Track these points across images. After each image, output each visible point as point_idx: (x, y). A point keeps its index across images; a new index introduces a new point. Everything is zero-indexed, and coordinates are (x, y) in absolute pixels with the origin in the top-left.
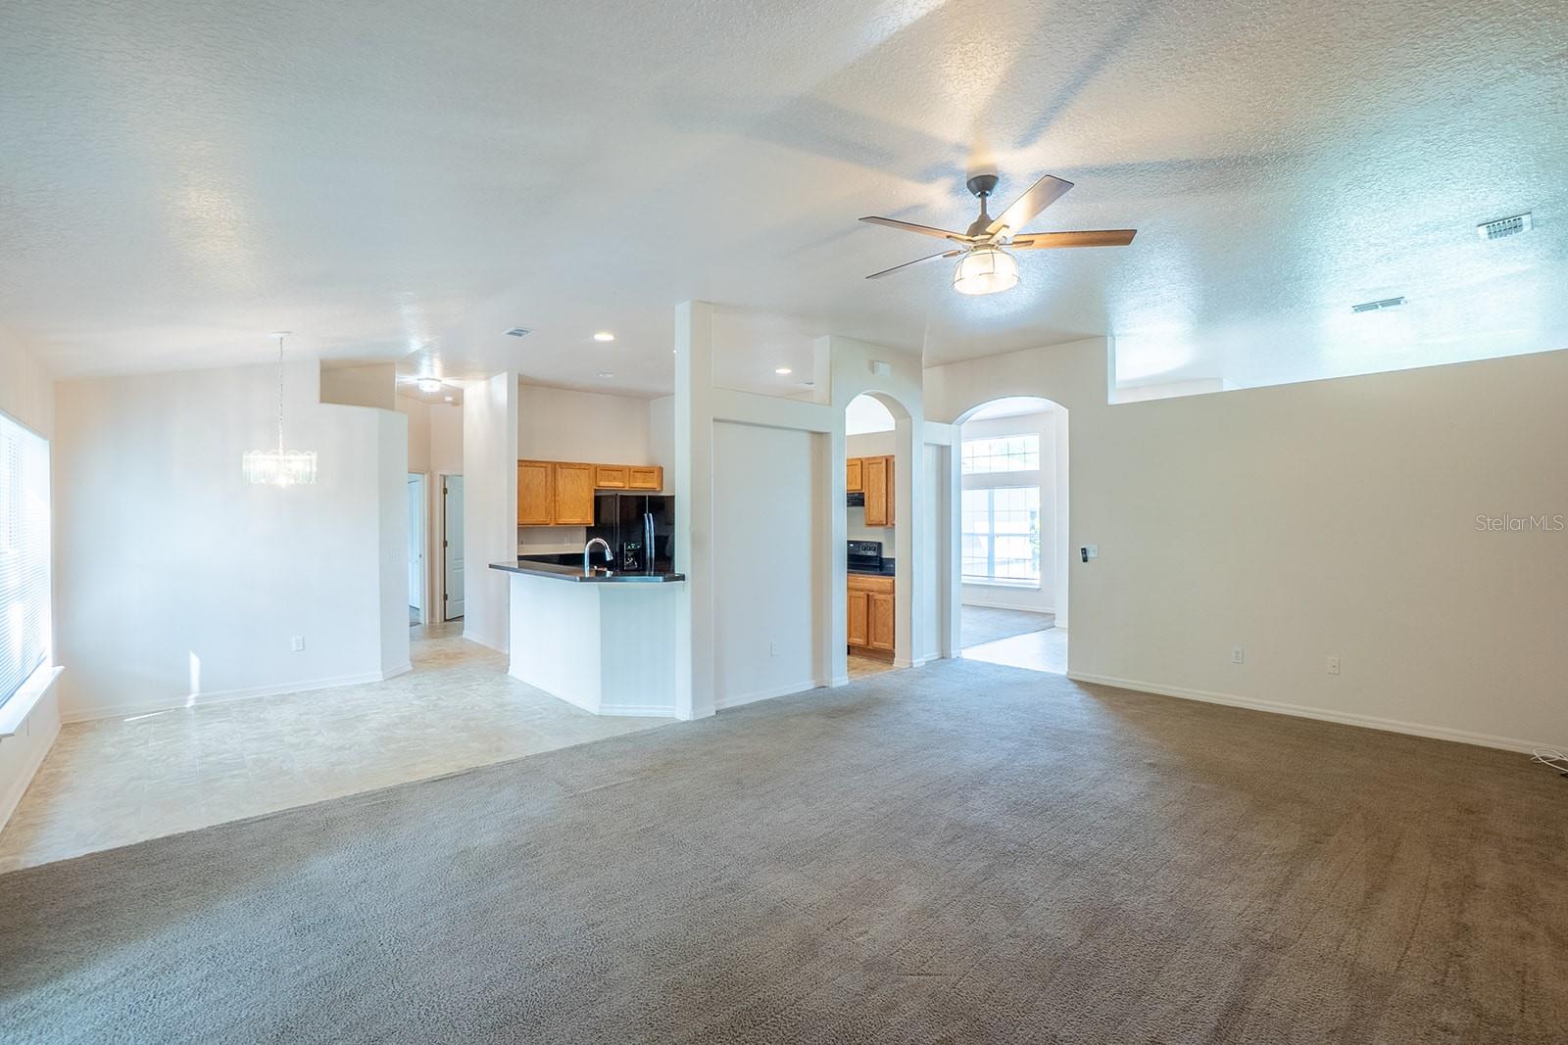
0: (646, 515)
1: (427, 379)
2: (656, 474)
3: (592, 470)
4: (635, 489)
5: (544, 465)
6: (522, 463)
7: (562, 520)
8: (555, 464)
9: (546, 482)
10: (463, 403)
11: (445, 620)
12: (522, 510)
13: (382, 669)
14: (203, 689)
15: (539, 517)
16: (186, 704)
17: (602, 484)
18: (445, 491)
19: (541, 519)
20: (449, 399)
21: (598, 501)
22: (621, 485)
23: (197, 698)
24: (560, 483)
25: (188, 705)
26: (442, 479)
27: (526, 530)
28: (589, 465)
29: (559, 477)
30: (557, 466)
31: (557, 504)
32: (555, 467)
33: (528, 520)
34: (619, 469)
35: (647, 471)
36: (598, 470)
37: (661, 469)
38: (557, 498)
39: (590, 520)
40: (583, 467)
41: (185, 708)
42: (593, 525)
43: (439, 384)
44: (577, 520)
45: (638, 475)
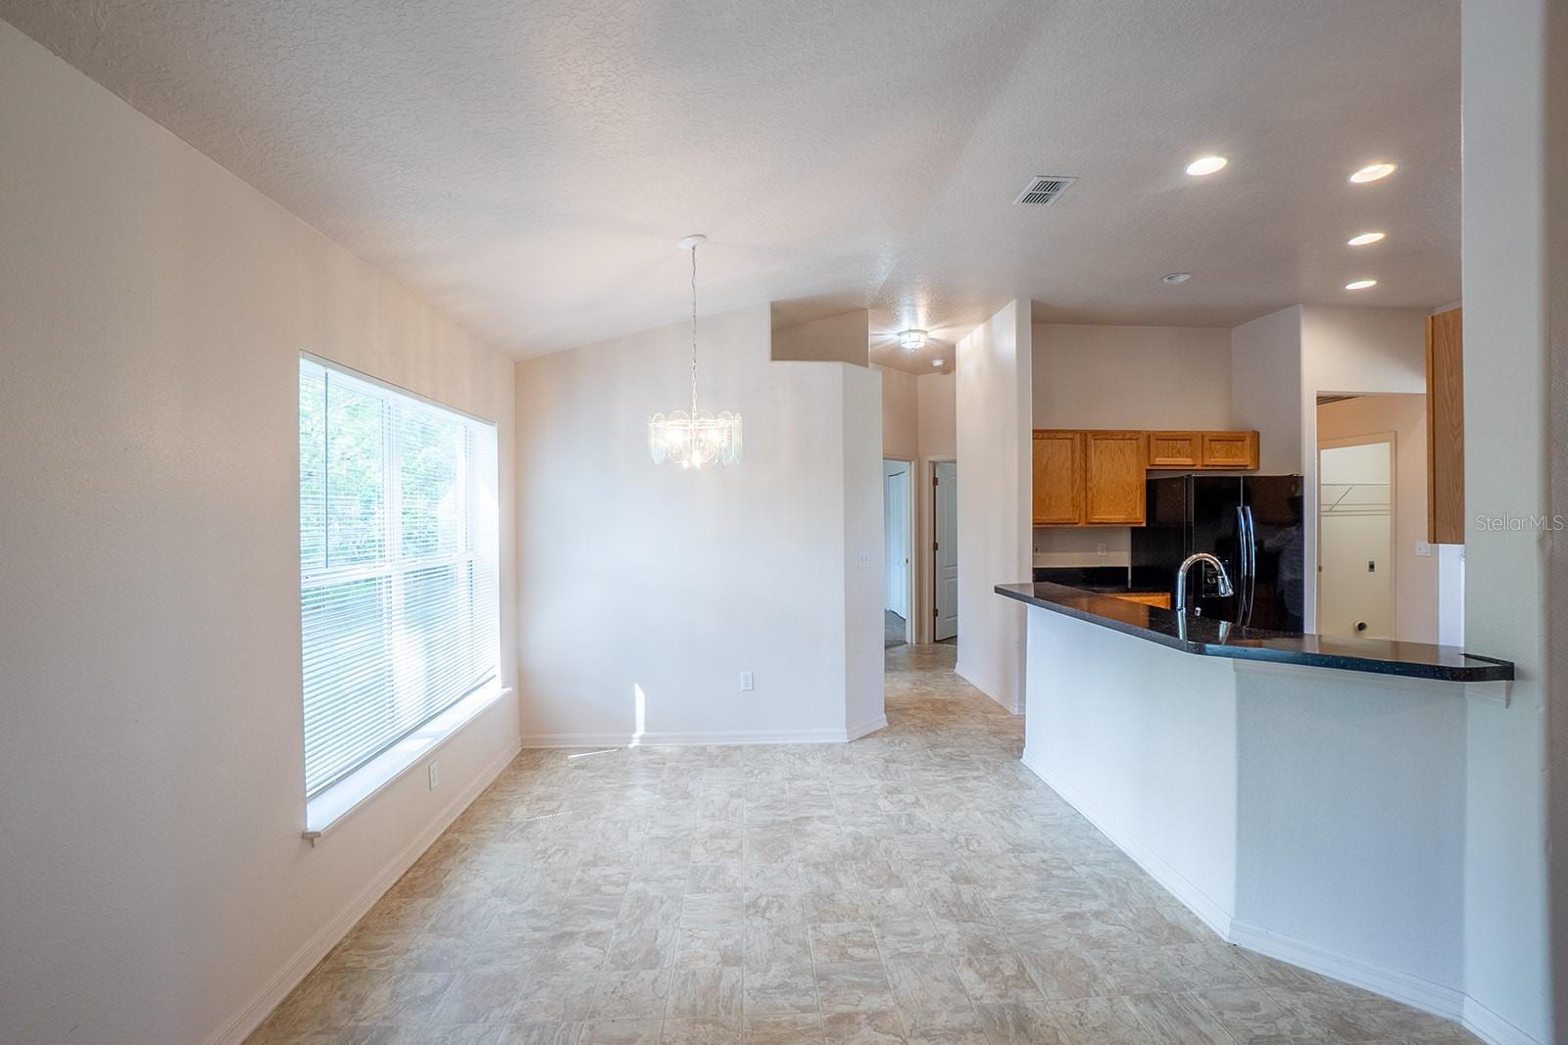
0: (1239, 509)
1: (910, 331)
2: (1248, 441)
3: (1143, 442)
4: (1214, 468)
5: (1070, 436)
6: (1039, 435)
7: (1097, 518)
8: (1084, 434)
9: (1073, 462)
10: (955, 369)
11: (935, 640)
12: (1040, 503)
13: (847, 727)
14: (648, 726)
15: (1062, 513)
16: (630, 743)
17: (1159, 461)
18: (935, 481)
19: (1067, 516)
20: (938, 363)
21: (1154, 489)
22: (1188, 461)
23: (643, 738)
24: (1094, 462)
25: (631, 746)
26: (931, 465)
27: (1044, 531)
28: (1139, 432)
29: (1092, 451)
30: (1089, 435)
31: (1090, 495)
32: (1086, 439)
33: (1044, 518)
34: (1186, 438)
35: (1232, 439)
36: (1151, 440)
37: (1256, 435)
38: (1090, 484)
39: (1139, 517)
40: (1128, 436)
41: (626, 748)
42: (1144, 525)
43: (923, 338)
44: (1120, 517)
45: (1218, 445)
